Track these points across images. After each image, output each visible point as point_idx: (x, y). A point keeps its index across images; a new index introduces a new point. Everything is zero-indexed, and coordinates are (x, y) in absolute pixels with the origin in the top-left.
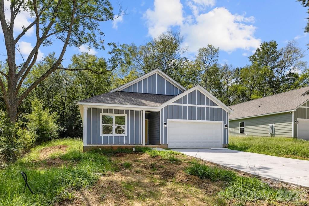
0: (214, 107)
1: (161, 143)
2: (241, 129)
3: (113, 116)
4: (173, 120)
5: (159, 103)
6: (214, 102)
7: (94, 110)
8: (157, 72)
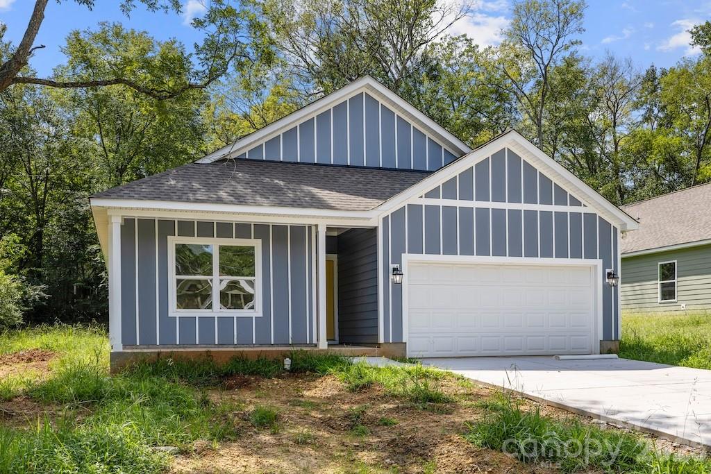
0: (569, 209)
1: (381, 340)
2: (663, 286)
3: (214, 245)
4: (424, 257)
5: (374, 196)
6: (569, 192)
7: (147, 224)
8: (365, 90)
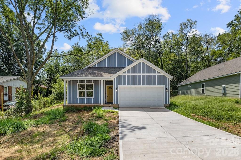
2: (202, 89)
4: (123, 86)
6: (157, 70)
